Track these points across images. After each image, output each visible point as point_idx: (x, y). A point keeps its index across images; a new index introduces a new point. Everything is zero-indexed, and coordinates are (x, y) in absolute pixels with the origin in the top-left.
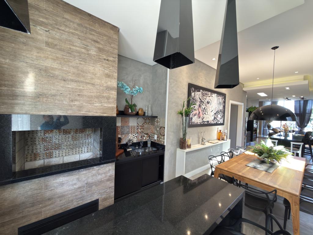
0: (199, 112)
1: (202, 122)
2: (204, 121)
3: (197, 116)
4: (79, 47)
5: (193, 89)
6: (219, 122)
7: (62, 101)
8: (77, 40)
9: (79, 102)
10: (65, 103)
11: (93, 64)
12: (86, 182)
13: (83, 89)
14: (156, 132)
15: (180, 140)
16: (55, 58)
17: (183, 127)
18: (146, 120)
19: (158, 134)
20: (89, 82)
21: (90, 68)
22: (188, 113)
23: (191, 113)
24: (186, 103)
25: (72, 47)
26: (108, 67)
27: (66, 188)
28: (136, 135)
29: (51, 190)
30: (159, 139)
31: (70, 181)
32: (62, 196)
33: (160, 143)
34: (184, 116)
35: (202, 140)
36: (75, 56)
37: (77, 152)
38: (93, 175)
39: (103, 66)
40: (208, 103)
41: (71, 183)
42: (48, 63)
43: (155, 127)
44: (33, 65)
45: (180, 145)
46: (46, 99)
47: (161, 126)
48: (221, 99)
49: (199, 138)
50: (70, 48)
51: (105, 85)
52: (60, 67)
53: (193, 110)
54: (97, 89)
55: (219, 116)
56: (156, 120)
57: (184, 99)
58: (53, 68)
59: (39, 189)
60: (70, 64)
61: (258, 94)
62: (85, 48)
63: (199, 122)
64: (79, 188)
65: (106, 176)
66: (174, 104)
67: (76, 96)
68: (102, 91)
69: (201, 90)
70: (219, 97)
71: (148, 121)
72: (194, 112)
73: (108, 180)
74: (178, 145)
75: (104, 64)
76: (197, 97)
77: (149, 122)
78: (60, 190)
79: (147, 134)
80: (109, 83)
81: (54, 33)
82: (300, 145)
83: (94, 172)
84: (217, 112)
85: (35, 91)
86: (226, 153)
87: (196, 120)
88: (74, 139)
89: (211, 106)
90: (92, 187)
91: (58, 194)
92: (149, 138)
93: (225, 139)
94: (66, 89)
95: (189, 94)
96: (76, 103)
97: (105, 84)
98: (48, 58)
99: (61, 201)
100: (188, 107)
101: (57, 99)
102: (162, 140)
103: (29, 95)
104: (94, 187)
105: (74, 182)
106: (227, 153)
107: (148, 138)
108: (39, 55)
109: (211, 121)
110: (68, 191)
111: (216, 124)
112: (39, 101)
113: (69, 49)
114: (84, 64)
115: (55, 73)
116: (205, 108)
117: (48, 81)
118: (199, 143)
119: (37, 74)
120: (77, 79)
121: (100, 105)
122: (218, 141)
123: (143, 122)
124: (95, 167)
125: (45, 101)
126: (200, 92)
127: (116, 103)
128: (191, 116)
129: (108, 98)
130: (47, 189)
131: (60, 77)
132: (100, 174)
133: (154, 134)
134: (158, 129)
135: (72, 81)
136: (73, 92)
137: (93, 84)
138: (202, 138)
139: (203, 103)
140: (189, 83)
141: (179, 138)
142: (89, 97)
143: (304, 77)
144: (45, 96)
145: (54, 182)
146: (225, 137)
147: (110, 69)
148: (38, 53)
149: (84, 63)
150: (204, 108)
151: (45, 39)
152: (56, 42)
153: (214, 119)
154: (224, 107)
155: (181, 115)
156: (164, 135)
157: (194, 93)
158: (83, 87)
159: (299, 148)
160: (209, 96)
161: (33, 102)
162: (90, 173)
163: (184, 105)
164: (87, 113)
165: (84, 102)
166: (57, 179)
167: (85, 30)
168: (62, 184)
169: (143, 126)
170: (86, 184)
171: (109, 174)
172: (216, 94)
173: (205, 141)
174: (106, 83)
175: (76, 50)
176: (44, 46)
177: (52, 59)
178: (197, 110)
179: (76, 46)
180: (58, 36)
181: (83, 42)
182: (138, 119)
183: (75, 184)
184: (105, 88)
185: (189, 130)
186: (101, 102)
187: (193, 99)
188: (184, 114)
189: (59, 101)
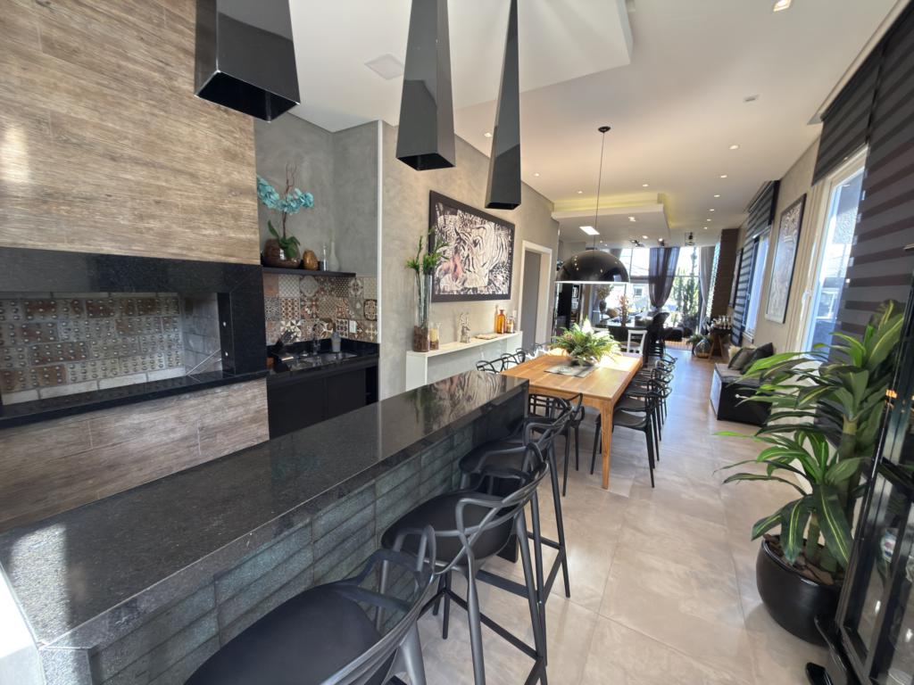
0: (456, 266)
1: (462, 290)
2: (466, 288)
3: (450, 275)
4: (142, 64)
5: (441, 206)
6: (500, 293)
7: (113, 215)
8: (136, 42)
9: (161, 221)
10: (122, 222)
11: (188, 117)
12: (199, 425)
13: (168, 186)
14: (352, 313)
15: (415, 332)
16: (78, 90)
17: (420, 300)
18: (322, 283)
19: (358, 317)
20: (182, 168)
21: (180, 130)
22: (431, 266)
23: (438, 265)
24: (425, 241)
25: (123, 63)
26: (229, 131)
27: (150, 439)
28: (299, 324)
29: (114, 445)
30: (364, 331)
31: (160, 422)
32: (142, 459)
33: (365, 340)
34: (421, 273)
35: (463, 331)
36: (134, 92)
37: (139, 367)
38: (217, 409)
39: (215, 126)
40: (475, 243)
41: (161, 428)
42: (60, 104)
43: (350, 302)
44: (17, 105)
45: (415, 341)
46: (69, 208)
47: (366, 297)
48: (503, 237)
49: (455, 329)
50: (119, 66)
51: (225, 180)
52: (96, 120)
53: (443, 259)
54: (204, 189)
55: (500, 278)
56: (353, 282)
57: (422, 231)
58: (77, 120)
59: (82, 443)
60: (126, 113)
61: (582, 228)
62: (161, 71)
63: (455, 289)
64: (184, 439)
65: (247, 412)
66: (397, 242)
67: (150, 204)
68: (220, 197)
69: (459, 212)
70: (500, 232)
71: (328, 286)
72: (445, 266)
73: (253, 420)
74: (410, 344)
75: (216, 122)
76: (450, 229)
77: (333, 289)
78: (135, 445)
79: (328, 321)
80: (236, 176)
81: (64, 11)
82: (642, 335)
83: (217, 402)
84: (494, 268)
85: (33, 182)
86: (511, 356)
87: (448, 284)
88: (124, 330)
89: (482, 252)
90: (215, 436)
91: (132, 454)
92: (335, 331)
93: (512, 331)
94: (120, 183)
95: (432, 220)
96: (153, 224)
97: (224, 176)
98: (56, 87)
99: (141, 470)
100: (429, 251)
101: (99, 211)
102: (372, 332)
103: (15, 194)
104: (220, 437)
105: (170, 425)
106: (513, 356)
107: (331, 331)
108: (28, 75)
109: (483, 289)
110: (157, 447)
111: (493, 297)
112: (47, 213)
113: (117, 69)
114: (163, 116)
115: (84, 135)
116: (468, 256)
117: (66, 156)
118: (456, 340)
119: (31, 135)
120: (148, 158)
121: (216, 232)
122: (496, 334)
123: (316, 290)
124: (218, 390)
125: (66, 214)
126: (456, 215)
127: (257, 231)
128: (437, 275)
129: (236, 216)
130: (101, 442)
131: (100, 149)
132: (232, 407)
133: (349, 318)
134: (358, 306)
135: (136, 161)
136: (141, 193)
137: (193, 176)
138: (463, 327)
139: (464, 242)
140: (431, 191)
141: (412, 327)
142: (184, 210)
143: (659, 196)
144: (64, 199)
145: (117, 424)
146: (512, 326)
147: (235, 138)
148: (24, 69)
149: (162, 113)
150: (466, 256)
151: (41, 28)
152: (74, 43)
153: (489, 284)
154: (511, 255)
155: (413, 271)
156: (376, 320)
157: (442, 217)
158: (167, 181)
159: (639, 341)
160: (478, 226)
161: (30, 214)
162: (207, 405)
163: (420, 245)
164: (184, 252)
165: (174, 223)
166: (124, 419)
167: (157, 14)
168: (139, 430)
169: (317, 300)
170: (201, 429)
171: (253, 407)
172: (493, 224)
173: (469, 334)
174: (228, 174)
175: (137, 73)
176: (41, 48)
177: (68, 92)
178: (451, 261)
179: (135, 62)
180: (77, 22)
181: (153, 49)
182: (301, 279)
183: (173, 430)
184: (226, 189)
185: (432, 307)
186: (220, 226)
187: (441, 231)
188: (421, 268)
189: (105, 215)
